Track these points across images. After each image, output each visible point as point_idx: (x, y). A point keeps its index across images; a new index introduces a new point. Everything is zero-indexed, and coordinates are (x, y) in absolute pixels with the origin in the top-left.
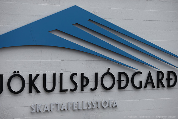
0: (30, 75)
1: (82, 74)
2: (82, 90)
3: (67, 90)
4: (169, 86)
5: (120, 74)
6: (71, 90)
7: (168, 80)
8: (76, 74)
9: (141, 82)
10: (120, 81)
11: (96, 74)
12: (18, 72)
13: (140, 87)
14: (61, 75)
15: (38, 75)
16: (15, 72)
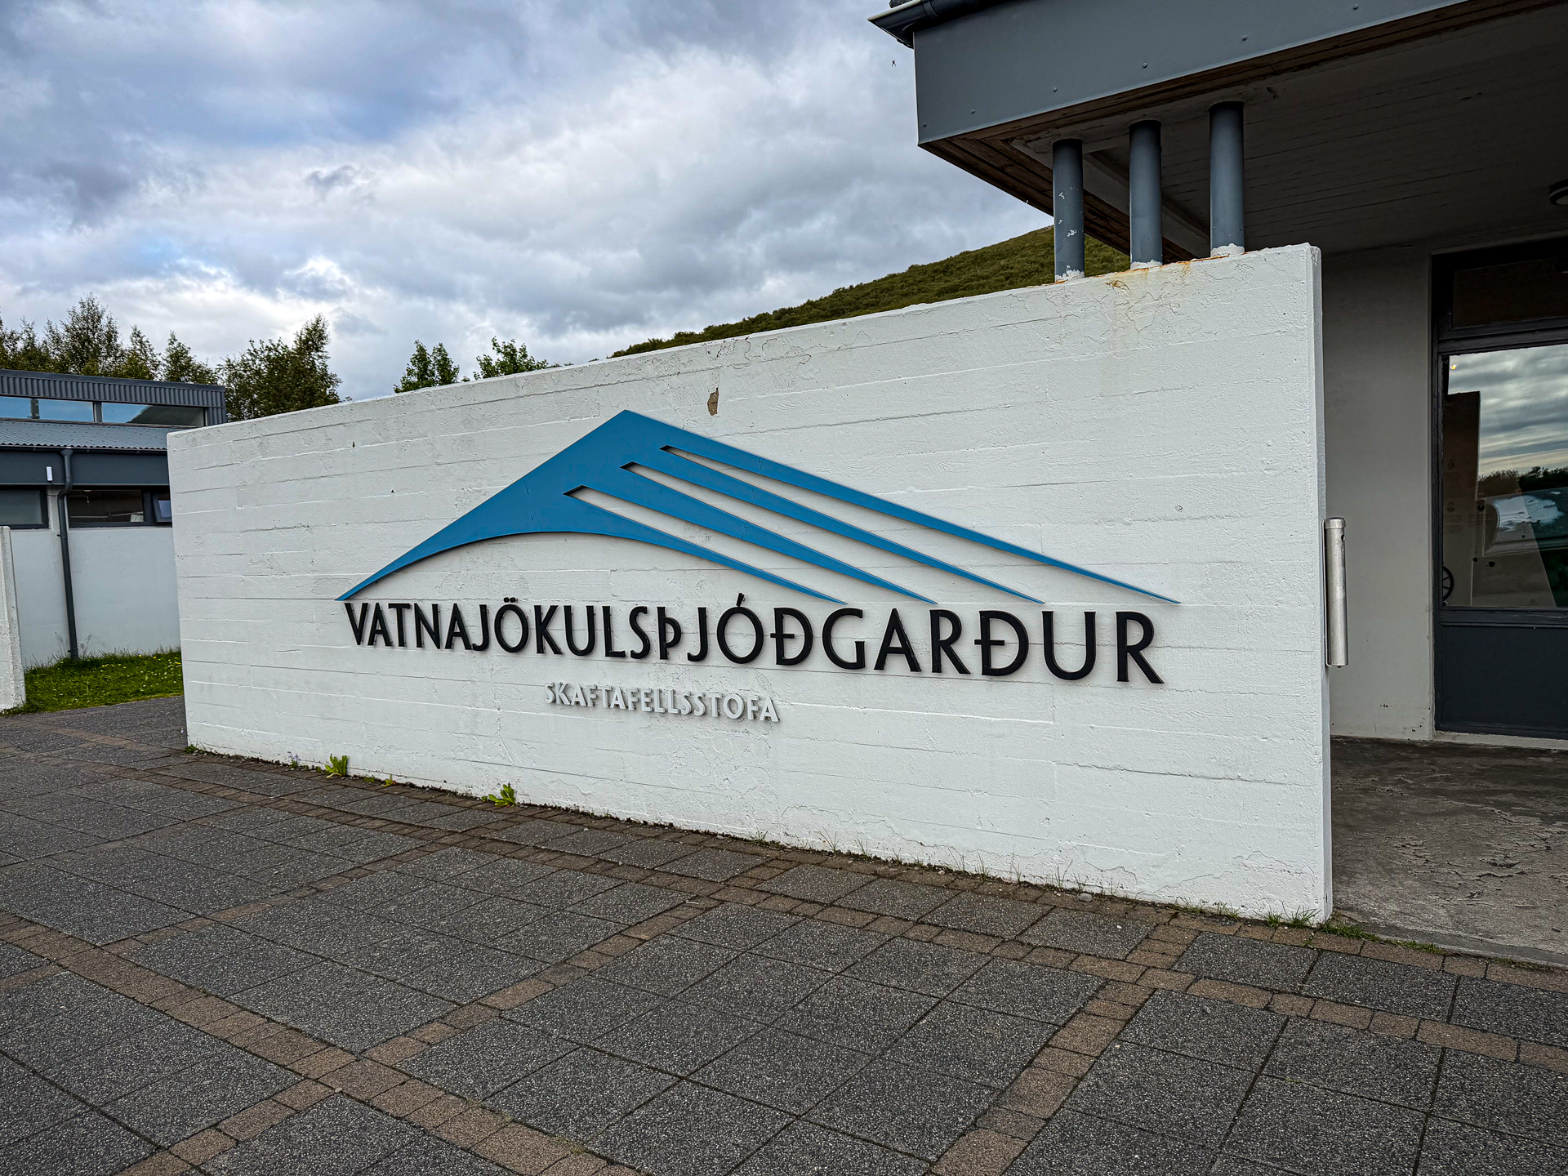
0: (538, 609)
1: (661, 611)
2: (664, 655)
3: (622, 655)
4: (988, 670)
5: (780, 614)
6: (634, 655)
7: (987, 644)
8: (644, 610)
9: (860, 646)
10: (781, 637)
11: (702, 612)
12: (513, 600)
13: (860, 664)
14: (606, 610)
15: (553, 609)
16: (506, 600)
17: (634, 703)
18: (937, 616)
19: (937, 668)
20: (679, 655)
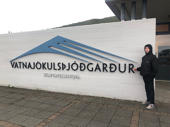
4: (111, 71)
5: (81, 64)
6: (58, 69)
7: (111, 68)
8: (60, 63)
10: (81, 67)
11: (69, 63)
13: (92, 70)
14: (54, 63)
15: (45, 63)
17: (58, 76)
18: (104, 64)
19: (103, 71)
20: (65, 69)
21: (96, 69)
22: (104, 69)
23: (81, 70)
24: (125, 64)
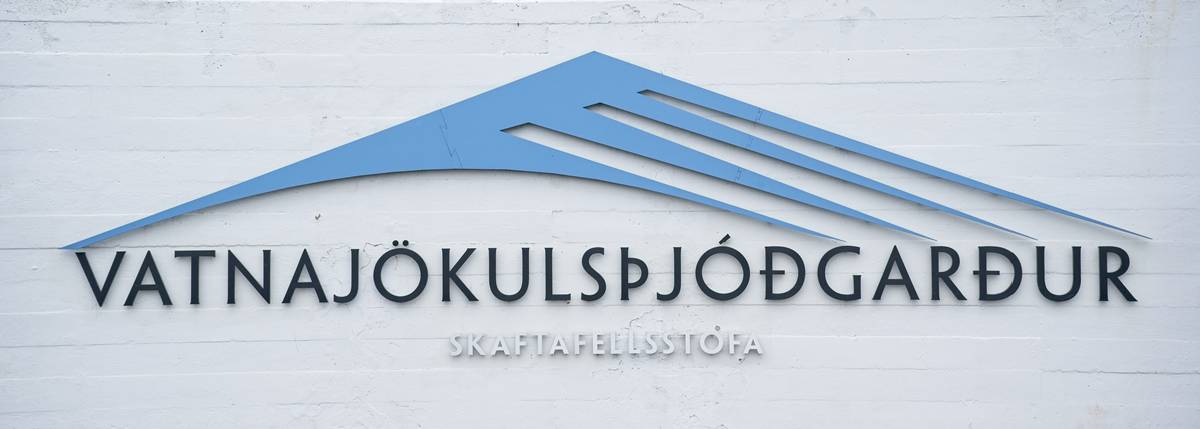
18: (936, 251)
19: (935, 296)
20: (643, 297)
21: (885, 282)
22: (941, 280)
23: (770, 296)
24: (1077, 251)
